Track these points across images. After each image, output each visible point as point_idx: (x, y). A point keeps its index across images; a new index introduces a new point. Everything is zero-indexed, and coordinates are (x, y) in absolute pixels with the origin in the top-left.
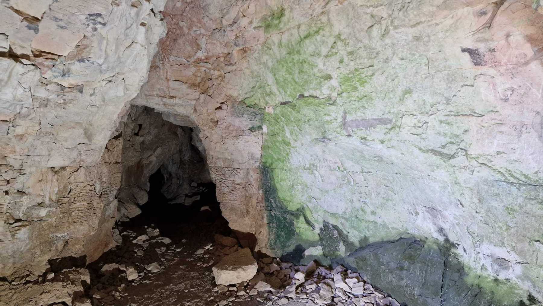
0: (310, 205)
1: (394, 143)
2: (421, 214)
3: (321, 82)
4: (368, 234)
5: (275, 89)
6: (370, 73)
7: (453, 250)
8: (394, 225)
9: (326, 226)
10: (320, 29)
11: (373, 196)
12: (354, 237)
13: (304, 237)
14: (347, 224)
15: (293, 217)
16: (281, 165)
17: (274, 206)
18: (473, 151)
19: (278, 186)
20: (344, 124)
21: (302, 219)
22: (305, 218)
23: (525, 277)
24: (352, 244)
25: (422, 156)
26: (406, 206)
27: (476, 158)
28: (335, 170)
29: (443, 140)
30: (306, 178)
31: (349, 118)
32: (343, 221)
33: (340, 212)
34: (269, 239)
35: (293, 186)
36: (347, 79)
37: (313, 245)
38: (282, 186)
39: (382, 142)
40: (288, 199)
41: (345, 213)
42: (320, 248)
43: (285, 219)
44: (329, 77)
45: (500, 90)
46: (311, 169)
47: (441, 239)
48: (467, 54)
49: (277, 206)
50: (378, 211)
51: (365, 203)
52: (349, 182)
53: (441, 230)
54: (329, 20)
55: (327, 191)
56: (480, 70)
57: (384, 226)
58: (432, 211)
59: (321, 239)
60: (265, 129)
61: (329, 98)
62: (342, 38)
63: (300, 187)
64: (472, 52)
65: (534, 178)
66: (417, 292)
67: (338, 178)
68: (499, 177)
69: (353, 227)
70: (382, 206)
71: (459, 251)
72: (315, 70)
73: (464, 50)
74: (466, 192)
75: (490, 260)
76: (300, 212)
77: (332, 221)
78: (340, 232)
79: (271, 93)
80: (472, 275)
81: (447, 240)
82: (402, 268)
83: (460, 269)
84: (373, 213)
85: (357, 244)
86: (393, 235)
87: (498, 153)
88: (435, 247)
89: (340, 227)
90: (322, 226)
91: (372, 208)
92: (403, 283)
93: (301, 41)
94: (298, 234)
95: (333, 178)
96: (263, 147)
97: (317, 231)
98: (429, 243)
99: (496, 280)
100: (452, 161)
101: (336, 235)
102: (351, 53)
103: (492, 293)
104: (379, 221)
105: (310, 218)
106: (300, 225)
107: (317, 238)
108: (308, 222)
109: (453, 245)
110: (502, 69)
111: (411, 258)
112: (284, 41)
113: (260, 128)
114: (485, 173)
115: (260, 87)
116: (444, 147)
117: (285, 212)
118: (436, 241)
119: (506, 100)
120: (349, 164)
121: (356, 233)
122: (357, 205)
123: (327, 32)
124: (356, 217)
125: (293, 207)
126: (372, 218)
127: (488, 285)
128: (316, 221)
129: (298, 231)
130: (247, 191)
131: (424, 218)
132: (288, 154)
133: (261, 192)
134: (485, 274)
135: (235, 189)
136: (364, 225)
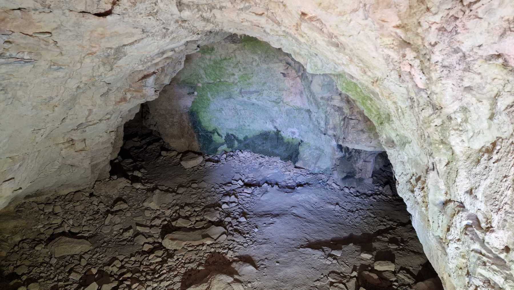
0: (219, 127)
1: (261, 99)
2: (268, 123)
3: (230, 76)
4: (247, 135)
5: (204, 76)
6: (251, 76)
7: (280, 133)
8: (258, 129)
9: (228, 135)
10: (231, 58)
11: (248, 119)
12: (241, 137)
13: (217, 142)
14: (237, 132)
15: (211, 134)
16: (204, 110)
17: (200, 130)
18: (285, 101)
19: (202, 120)
20: (241, 93)
21: (216, 134)
22: (218, 133)
23: (300, 135)
24: (240, 140)
25: (270, 103)
26: (262, 121)
27: (285, 103)
28: (232, 109)
29: (276, 98)
30: (218, 115)
31: (243, 90)
32: (235, 131)
33: (234, 128)
34: (199, 146)
35: (211, 119)
36: (242, 77)
37: (222, 144)
38: (204, 120)
39: (256, 99)
40: (207, 126)
41: (236, 128)
42: (225, 145)
43: (207, 135)
44: (233, 75)
45: (290, 83)
46: (220, 111)
47: (275, 130)
48: (282, 74)
49: (202, 130)
50: (251, 125)
51: (245, 122)
52: (238, 114)
53: (275, 127)
54: (235, 55)
55: (228, 119)
56: (285, 78)
57: (254, 130)
58: (273, 121)
59: (226, 141)
60: (196, 93)
61: (233, 83)
62: (241, 62)
63: (214, 119)
64: (283, 74)
65: (300, 107)
66: (270, 149)
67: (233, 113)
68: (291, 108)
69: (240, 133)
70: (252, 122)
71: (282, 133)
72: (228, 72)
73: (281, 73)
74: (283, 113)
75: (290, 133)
76: (215, 131)
77: (230, 132)
78: (234, 137)
79: (202, 77)
80: (286, 139)
81: (278, 130)
82: (263, 143)
83: (282, 138)
84: (249, 126)
85: (242, 139)
86: (258, 133)
87: (291, 101)
88: (274, 133)
89: (234, 134)
90: (226, 135)
91: (248, 124)
92: (265, 148)
93: (221, 60)
94: (214, 141)
95: (231, 113)
96: (193, 102)
97: (224, 138)
98: (272, 132)
99: (293, 139)
100: (279, 104)
101: (233, 138)
102: (244, 68)
103: (292, 142)
104: (251, 128)
105: (220, 133)
106: (216, 137)
107: (224, 141)
108: (219, 135)
109: (280, 131)
110: (291, 78)
111: (266, 139)
112: (212, 59)
113: (193, 93)
114: (288, 107)
115: (196, 75)
116: (276, 100)
117: (207, 132)
118: (274, 132)
119: (292, 86)
120: (238, 107)
121: (242, 135)
122: (241, 123)
123: (234, 59)
124: (241, 128)
125: (210, 129)
126: (248, 128)
127: (290, 141)
128: (223, 134)
129: (214, 139)
130: (181, 125)
131: (269, 124)
132: (209, 105)
133: (190, 124)
134: (290, 137)
135: (174, 125)
136: (245, 131)
